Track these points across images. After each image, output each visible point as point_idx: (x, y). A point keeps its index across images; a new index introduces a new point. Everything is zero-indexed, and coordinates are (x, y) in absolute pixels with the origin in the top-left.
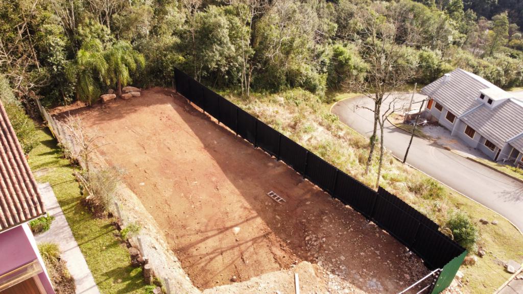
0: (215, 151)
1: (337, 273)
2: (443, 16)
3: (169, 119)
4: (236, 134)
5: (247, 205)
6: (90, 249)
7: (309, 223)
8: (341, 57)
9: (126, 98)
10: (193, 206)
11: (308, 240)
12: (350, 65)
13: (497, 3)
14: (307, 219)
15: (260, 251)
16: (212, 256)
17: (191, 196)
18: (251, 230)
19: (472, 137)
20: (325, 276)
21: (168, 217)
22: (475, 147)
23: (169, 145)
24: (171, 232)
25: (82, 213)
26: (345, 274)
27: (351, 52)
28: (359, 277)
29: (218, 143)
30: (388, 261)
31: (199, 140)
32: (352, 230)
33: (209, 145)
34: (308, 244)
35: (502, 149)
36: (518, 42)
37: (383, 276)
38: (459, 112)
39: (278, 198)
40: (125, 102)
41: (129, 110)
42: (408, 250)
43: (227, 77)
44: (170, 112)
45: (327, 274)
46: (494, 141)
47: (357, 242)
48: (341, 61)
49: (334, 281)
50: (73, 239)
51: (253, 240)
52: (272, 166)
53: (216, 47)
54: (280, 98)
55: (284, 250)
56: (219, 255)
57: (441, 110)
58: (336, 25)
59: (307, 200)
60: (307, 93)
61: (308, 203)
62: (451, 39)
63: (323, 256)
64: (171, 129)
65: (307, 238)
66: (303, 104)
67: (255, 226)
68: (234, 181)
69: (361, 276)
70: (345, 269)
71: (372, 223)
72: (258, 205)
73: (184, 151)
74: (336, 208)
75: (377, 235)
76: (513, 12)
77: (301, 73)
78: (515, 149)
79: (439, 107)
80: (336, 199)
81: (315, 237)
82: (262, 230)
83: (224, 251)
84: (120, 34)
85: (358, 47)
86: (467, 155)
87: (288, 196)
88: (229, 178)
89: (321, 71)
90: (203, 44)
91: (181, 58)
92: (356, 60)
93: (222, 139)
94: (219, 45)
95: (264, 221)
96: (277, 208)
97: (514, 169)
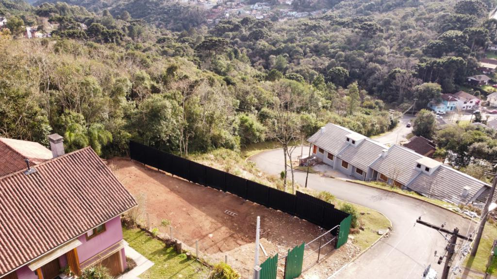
0: (179, 192)
1: (282, 245)
2: (312, 89)
3: (137, 177)
4: (188, 181)
5: (213, 220)
8: (246, 123)
12: (253, 129)
13: (348, 75)
17: (172, 221)
18: (220, 234)
19: (347, 167)
22: (351, 174)
27: (252, 118)
29: (179, 187)
30: (310, 234)
31: (164, 187)
32: (285, 222)
33: (173, 189)
35: (367, 172)
36: (369, 103)
37: (309, 241)
38: (335, 152)
39: (232, 214)
42: (320, 227)
43: (168, 144)
44: (136, 172)
45: (276, 246)
46: (361, 168)
47: (289, 228)
48: (247, 126)
49: (281, 248)
54: (211, 156)
55: (245, 241)
57: (323, 153)
58: (238, 101)
59: (251, 212)
60: (229, 150)
61: (253, 213)
62: (320, 104)
64: (141, 182)
66: (227, 158)
67: (222, 232)
68: (199, 208)
70: (286, 242)
71: (295, 217)
72: (220, 219)
73: (156, 195)
74: (271, 213)
75: (300, 222)
76: (361, 81)
77: (222, 137)
78: (374, 170)
79: (322, 150)
80: (270, 208)
81: (263, 230)
82: (227, 233)
84: (89, 118)
85: (256, 115)
86: (345, 179)
87: (238, 212)
88: (195, 207)
89: (234, 135)
90: (153, 120)
91: (128, 134)
92: (257, 125)
93: (181, 184)
94: (165, 120)
95: (227, 228)
96: (233, 219)
97: (376, 183)
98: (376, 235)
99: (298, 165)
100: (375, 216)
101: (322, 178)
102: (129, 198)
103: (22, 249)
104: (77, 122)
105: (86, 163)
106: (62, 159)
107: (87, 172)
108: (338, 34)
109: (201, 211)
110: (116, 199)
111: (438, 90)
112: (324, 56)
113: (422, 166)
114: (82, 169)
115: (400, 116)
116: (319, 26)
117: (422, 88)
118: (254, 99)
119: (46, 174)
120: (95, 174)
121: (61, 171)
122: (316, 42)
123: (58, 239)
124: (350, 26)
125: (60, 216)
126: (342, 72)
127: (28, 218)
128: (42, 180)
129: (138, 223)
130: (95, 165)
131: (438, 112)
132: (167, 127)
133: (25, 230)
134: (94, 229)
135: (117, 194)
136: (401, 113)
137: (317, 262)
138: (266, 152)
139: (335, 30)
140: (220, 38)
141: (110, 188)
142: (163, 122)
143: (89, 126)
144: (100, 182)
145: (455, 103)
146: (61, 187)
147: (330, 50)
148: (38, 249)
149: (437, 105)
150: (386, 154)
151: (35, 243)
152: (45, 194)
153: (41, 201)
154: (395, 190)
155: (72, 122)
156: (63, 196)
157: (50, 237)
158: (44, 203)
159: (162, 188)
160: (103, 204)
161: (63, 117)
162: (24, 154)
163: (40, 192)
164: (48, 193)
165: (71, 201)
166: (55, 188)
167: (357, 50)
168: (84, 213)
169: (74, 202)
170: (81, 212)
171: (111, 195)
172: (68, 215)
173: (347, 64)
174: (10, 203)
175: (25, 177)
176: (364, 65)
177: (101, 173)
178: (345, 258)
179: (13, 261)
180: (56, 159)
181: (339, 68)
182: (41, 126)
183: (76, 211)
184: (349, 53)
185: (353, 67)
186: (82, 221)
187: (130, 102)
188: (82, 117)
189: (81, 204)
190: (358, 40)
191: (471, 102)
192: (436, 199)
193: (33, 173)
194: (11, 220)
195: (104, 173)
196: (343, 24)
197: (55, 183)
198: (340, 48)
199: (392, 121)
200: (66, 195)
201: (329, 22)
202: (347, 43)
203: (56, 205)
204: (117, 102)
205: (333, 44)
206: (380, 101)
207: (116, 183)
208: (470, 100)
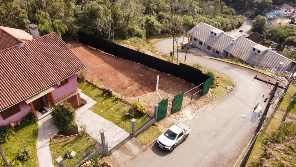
3: (84, 53)
4: (115, 56)
5: (130, 79)
8: (150, 22)
12: (154, 25)
19: (210, 50)
22: (212, 54)
27: (153, 18)
29: (109, 60)
32: (172, 81)
35: (222, 53)
36: (226, 10)
38: (204, 40)
39: (141, 76)
42: (193, 84)
43: (102, 34)
44: (83, 50)
46: (219, 50)
48: (150, 23)
51: (136, 90)
54: (128, 41)
55: (149, 91)
57: (196, 41)
58: (145, 7)
60: (139, 38)
66: (138, 43)
68: (122, 72)
70: (172, 92)
71: (178, 78)
72: (134, 79)
73: (96, 64)
74: (164, 76)
75: (181, 81)
77: (134, 30)
78: (227, 52)
79: (195, 39)
80: (163, 73)
82: (138, 86)
84: (52, 16)
85: (156, 17)
86: (209, 57)
87: (145, 75)
88: (119, 71)
89: (142, 29)
90: (92, 18)
91: (77, 27)
92: (156, 23)
94: (99, 18)
95: (138, 84)
96: (142, 79)
97: (227, 59)
98: (225, 89)
99: (180, 48)
100: (225, 78)
101: (194, 56)
102: (81, 64)
103: (21, 92)
104: (45, 18)
105: (53, 42)
106: (38, 39)
107: (54, 47)
109: (122, 73)
110: (73, 64)
111: (270, 3)
113: (256, 50)
114: (52, 46)
115: (245, 19)
117: (260, 1)
118: (154, 6)
119: (30, 48)
120: (59, 49)
121: (39, 46)
123: (41, 86)
125: (41, 73)
127: (22, 74)
128: (28, 52)
129: (86, 80)
130: (59, 43)
131: (268, 17)
132: (101, 23)
133: (21, 81)
134: (61, 82)
135: (74, 62)
136: (245, 17)
137: (190, 103)
138: (161, 40)
141: (69, 58)
142: (98, 19)
143: (53, 21)
144: (63, 54)
145: (280, 11)
146: (40, 56)
148: (30, 92)
149: (268, 13)
150: (234, 42)
151: (28, 89)
152: (31, 60)
153: (28, 64)
154: (238, 64)
155: (42, 18)
156: (41, 62)
157: (36, 85)
158: (31, 66)
159: (99, 60)
160: (66, 67)
161: (36, 14)
162: (15, 36)
163: (27, 59)
164: (33, 60)
165: (46, 65)
166: (36, 57)
168: (55, 72)
169: (48, 66)
170: (53, 71)
171: (70, 62)
172: (45, 73)
174: (10, 65)
175: (17, 50)
177: (63, 48)
178: (206, 102)
179: (16, 98)
180: (35, 39)
182: (23, 20)
183: (50, 70)
186: (54, 76)
187: (77, 6)
188: (48, 15)
189: (52, 67)
191: (290, 11)
192: (262, 70)
193: (22, 48)
194: (12, 75)
195: (65, 48)
197: (35, 54)
199: (239, 22)
200: (43, 61)
203: (38, 67)
204: (69, 6)
206: (233, 10)
207: (72, 54)
208: (289, 9)
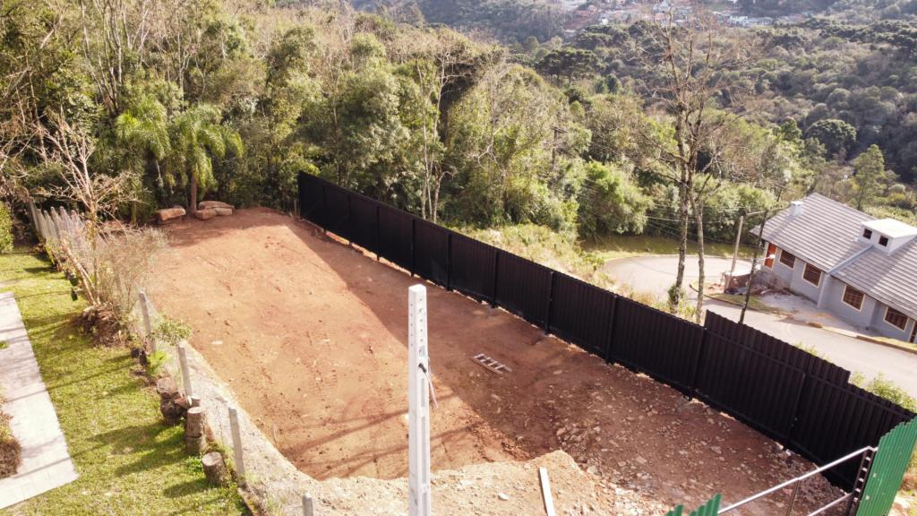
0: (368, 292)
1: (633, 486)
2: (772, 137)
3: (282, 247)
4: (409, 273)
6: (72, 395)
7: (561, 404)
8: (601, 180)
9: (205, 217)
10: (318, 379)
11: (562, 435)
12: (617, 196)
13: (854, 138)
14: (558, 399)
15: (460, 455)
16: (352, 464)
17: (315, 362)
18: (439, 419)
19: (858, 306)
20: (605, 490)
21: (266, 396)
22: (868, 325)
23: (278, 284)
24: (269, 422)
25: (71, 337)
26: (651, 487)
28: (683, 493)
29: (376, 281)
30: (743, 465)
31: (337, 277)
32: (656, 412)
33: (357, 283)
34: (563, 441)
36: (901, 196)
37: (737, 492)
38: (828, 263)
39: (496, 366)
40: (202, 223)
41: (207, 233)
42: (782, 447)
45: (610, 488)
46: (902, 307)
47: (668, 433)
48: (601, 187)
49: (626, 500)
50: (40, 378)
51: (443, 435)
52: (482, 316)
53: (375, 128)
55: (510, 453)
56: (369, 462)
57: (792, 266)
58: (589, 132)
59: (556, 368)
60: (544, 229)
61: (558, 372)
62: (788, 174)
63: (597, 456)
64: (285, 260)
65: (560, 432)
67: (447, 412)
69: (685, 491)
70: (649, 479)
71: (695, 401)
72: (454, 376)
73: (307, 293)
74: (616, 379)
75: (711, 421)
79: (788, 258)
80: (616, 364)
81: (578, 427)
82: (462, 418)
83: (381, 455)
85: (629, 175)
86: (855, 334)
87: (516, 363)
91: (313, 167)
92: (627, 189)
93: (384, 275)
94: (382, 126)
95: (466, 405)
96: (493, 382)
99: (721, 291)
101: (784, 324)
108: (836, 53)
112: (800, 97)
116: (796, 38)
122: (787, 69)
124: (867, 40)
126: (840, 129)
138: (644, 258)
139: (830, 47)
140: (583, 51)
147: (817, 84)
159: (328, 278)
167: (880, 87)
173: (852, 116)
176: (896, 118)
181: (835, 121)
182: (65, 94)
184: (859, 91)
185: (866, 122)
188: (180, 92)
190: (884, 66)
196: (851, 35)
198: (839, 81)
201: (819, 31)
202: (857, 73)
205: (824, 73)
